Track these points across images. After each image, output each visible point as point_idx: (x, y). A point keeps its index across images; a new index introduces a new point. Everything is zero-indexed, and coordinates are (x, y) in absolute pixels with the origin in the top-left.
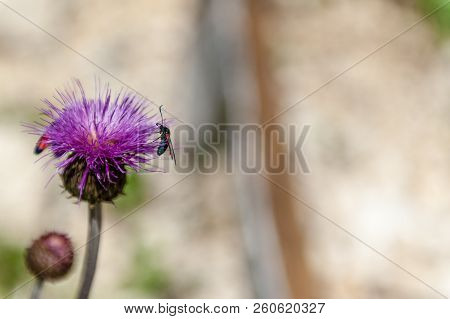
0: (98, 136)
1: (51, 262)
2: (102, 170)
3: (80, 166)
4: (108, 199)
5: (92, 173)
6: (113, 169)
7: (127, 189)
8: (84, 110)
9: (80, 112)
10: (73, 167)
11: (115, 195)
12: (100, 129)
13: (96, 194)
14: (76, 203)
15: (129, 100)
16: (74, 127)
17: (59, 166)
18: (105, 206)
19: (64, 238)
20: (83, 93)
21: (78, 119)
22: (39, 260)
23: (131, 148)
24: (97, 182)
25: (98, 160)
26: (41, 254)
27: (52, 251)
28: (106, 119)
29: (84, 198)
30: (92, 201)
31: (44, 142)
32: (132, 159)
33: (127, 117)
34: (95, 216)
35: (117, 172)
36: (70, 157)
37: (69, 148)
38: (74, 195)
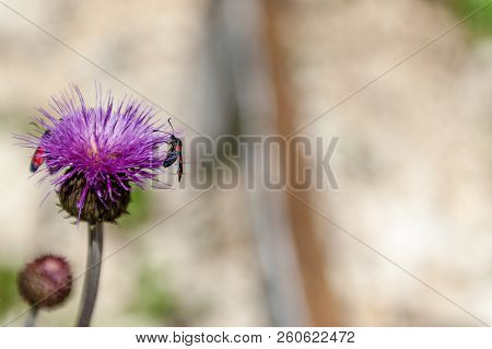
0: (99, 149)
1: (47, 288)
2: (103, 186)
3: (79, 183)
4: (111, 219)
5: (92, 190)
6: (115, 185)
7: (131, 207)
8: (83, 119)
9: (79, 121)
10: (72, 183)
11: (118, 214)
12: (101, 141)
13: (97, 214)
14: (75, 223)
15: (134, 109)
16: (72, 140)
17: (55, 183)
18: (107, 226)
19: (61, 261)
20: (82, 100)
21: (76, 130)
22: (33, 286)
23: (136, 163)
24: (98, 201)
25: (99, 175)
26: (36, 280)
27: (47, 276)
28: (108, 129)
29: (83, 218)
30: (92, 221)
31: (39, 155)
32: (137, 175)
33: (131, 128)
34: (96, 237)
35: (121, 189)
36: (68, 172)
37: (67, 162)
38: (72, 214)
